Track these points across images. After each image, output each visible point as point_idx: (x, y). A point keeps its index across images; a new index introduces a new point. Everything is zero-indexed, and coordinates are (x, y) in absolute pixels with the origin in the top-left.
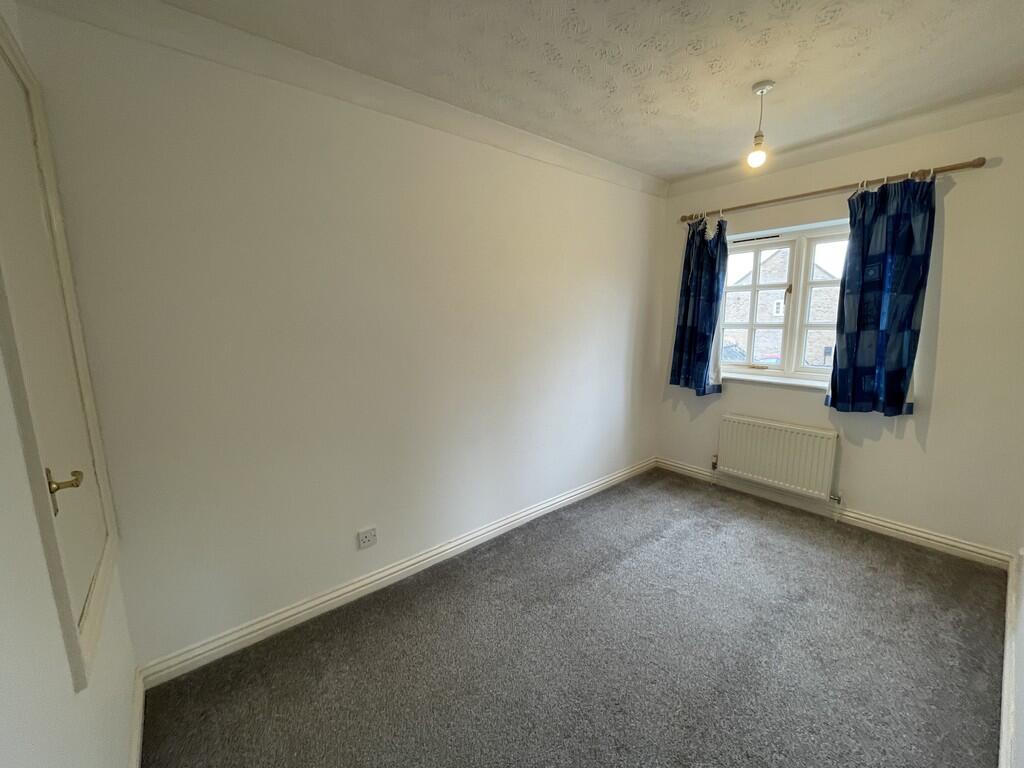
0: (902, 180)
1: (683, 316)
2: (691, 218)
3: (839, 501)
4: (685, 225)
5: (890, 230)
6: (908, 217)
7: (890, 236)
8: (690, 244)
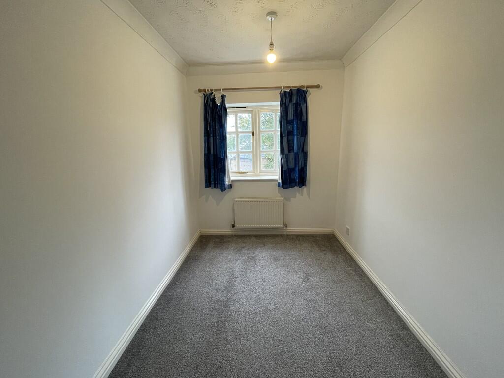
0: (296, 88)
1: (207, 148)
2: (204, 90)
3: (286, 227)
4: (201, 94)
5: (295, 109)
6: (300, 105)
7: (295, 112)
8: (206, 106)
